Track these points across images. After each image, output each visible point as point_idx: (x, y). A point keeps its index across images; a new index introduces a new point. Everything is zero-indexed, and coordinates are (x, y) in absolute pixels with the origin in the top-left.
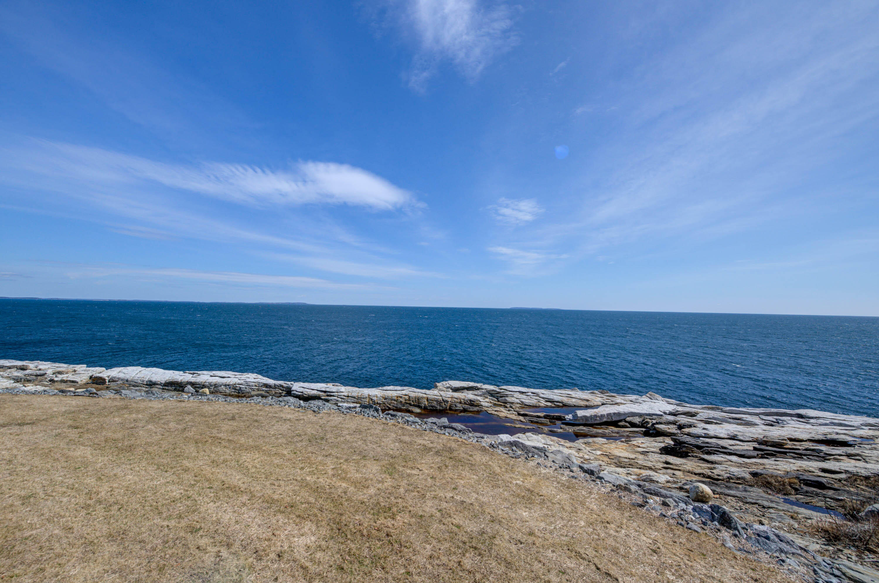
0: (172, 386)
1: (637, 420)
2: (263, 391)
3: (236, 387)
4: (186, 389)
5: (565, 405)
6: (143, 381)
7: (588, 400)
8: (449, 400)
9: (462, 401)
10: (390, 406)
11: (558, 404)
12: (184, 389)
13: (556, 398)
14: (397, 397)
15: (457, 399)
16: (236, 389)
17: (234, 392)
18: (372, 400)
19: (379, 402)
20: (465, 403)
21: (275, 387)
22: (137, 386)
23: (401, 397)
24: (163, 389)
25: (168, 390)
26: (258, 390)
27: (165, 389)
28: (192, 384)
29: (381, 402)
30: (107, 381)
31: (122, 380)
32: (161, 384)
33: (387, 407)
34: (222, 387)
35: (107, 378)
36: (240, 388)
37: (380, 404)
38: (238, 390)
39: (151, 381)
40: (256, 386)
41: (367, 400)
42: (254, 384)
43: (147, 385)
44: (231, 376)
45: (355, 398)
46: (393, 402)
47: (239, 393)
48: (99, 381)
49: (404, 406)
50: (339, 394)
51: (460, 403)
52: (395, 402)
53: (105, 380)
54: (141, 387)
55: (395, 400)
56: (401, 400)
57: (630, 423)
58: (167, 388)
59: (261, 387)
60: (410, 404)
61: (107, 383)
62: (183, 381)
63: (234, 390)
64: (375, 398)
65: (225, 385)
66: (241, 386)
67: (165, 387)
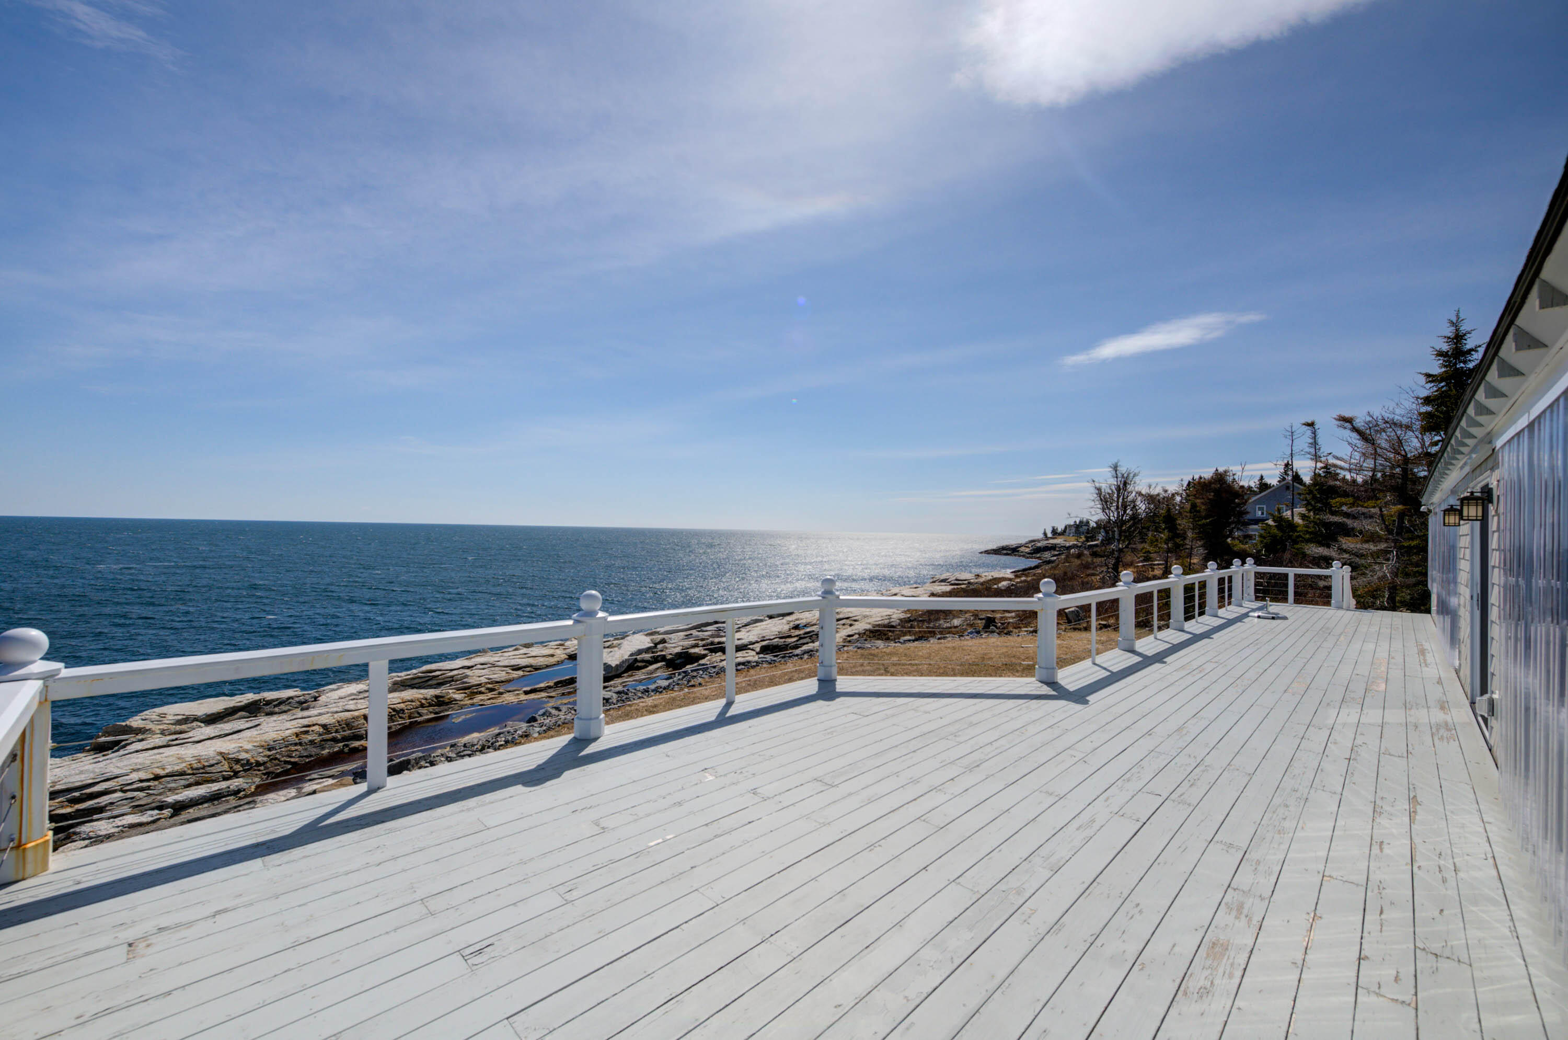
1: (647, 656)
5: (537, 669)
7: (552, 656)
8: (402, 706)
9: (424, 701)
10: (292, 760)
11: (528, 669)
13: (523, 662)
14: (297, 735)
15: (412, 701)
18: (237, 761)
19: (260, 759)
20: (430, 705)
23: (306, 732)
29: (265, 759)
33: (286, 762)
37: (265, 763)
41: (226, 767)
45: (182, 774)
46: (293, 748)
49: (323, 749)
50: (121, 781)
51: (422, 706)
52: (298, 747)
55: (296, 744)
56: (310, 738)
57: (643, 661)
60: (335, 740)
64: (243, 756)
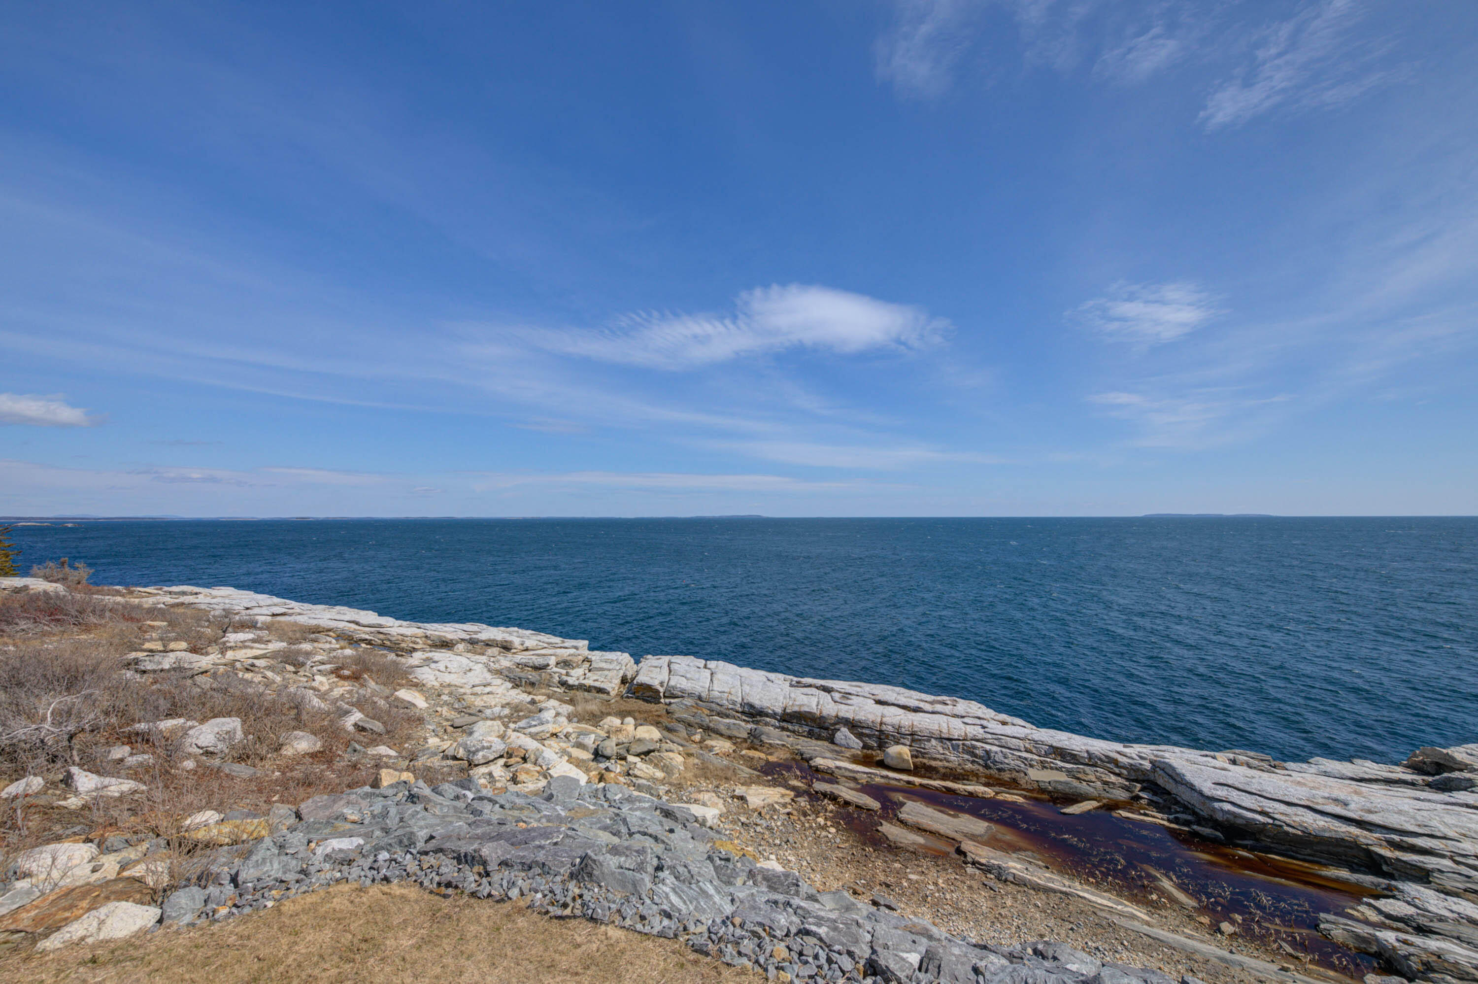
0: (801, 725)
2: (1059, 769)
3: (974, 747)
4: (839, 736)
6: (734, 703)
12: (834, 735)
16: (975, 755)
17: (973, 762)
21: (1092, 760)
22: (728, 716)
24: (783, 729)
25: (794, 732)
26: (1044, 766)
27: (787, 730)
28: (853, 725)
30: (662, 695)
31: (690, 695)
32: (774, 715)
34: (934, 742)
35: (662, 690)
36: (988, 752)
38: (981, 758)
39: (751, 706)
40: (1027, 751)
42: (1021, 743)
43: (743, 713)
44: (922, 705)
47: (987, 767)
48: (648, 694)
53: (658, 692)
54: (734, 717)
58: (790, 727)
59: (1046, 755)
61: (662, 700)
62: (825, 713)
63: (971, 759)
65: (941, 739)
66: (988, 747)
67: (785, 724)
